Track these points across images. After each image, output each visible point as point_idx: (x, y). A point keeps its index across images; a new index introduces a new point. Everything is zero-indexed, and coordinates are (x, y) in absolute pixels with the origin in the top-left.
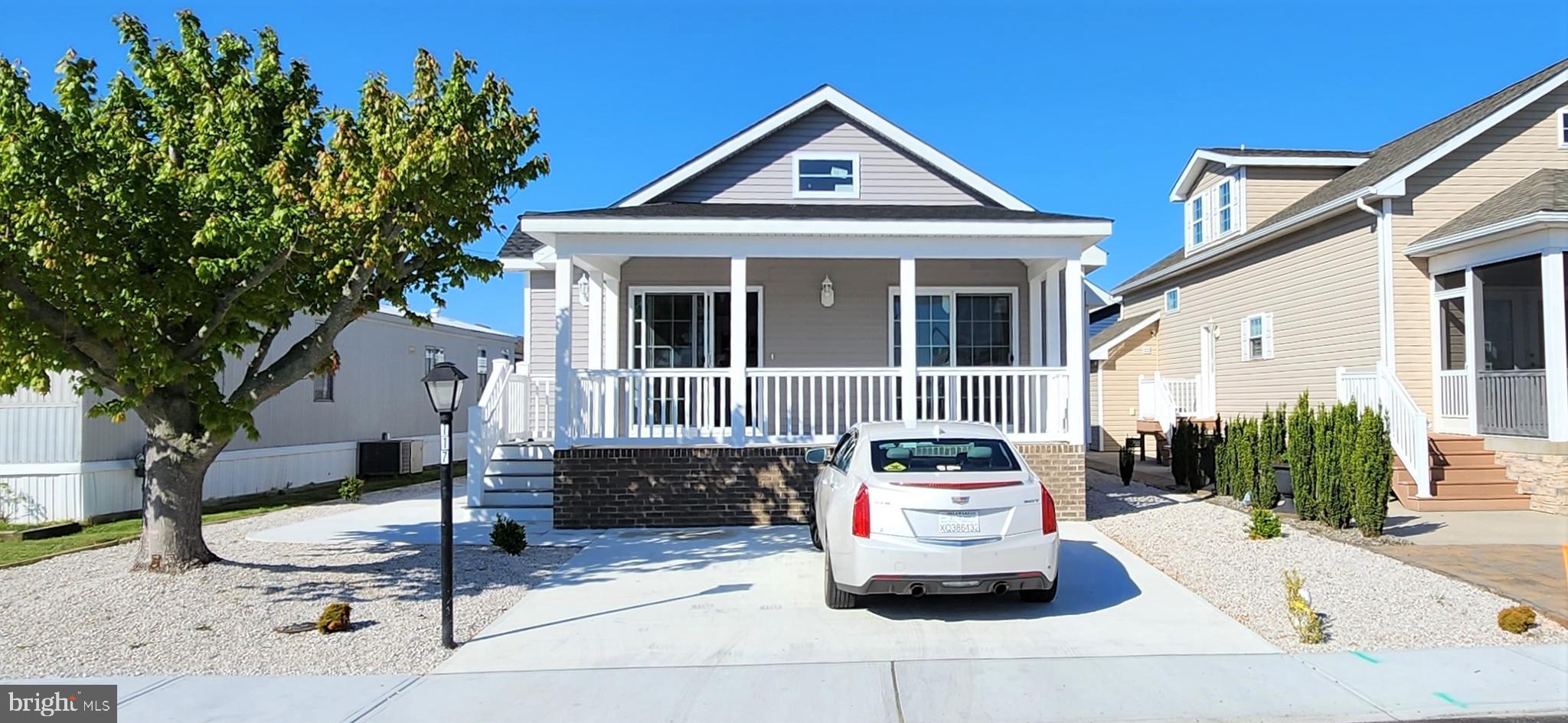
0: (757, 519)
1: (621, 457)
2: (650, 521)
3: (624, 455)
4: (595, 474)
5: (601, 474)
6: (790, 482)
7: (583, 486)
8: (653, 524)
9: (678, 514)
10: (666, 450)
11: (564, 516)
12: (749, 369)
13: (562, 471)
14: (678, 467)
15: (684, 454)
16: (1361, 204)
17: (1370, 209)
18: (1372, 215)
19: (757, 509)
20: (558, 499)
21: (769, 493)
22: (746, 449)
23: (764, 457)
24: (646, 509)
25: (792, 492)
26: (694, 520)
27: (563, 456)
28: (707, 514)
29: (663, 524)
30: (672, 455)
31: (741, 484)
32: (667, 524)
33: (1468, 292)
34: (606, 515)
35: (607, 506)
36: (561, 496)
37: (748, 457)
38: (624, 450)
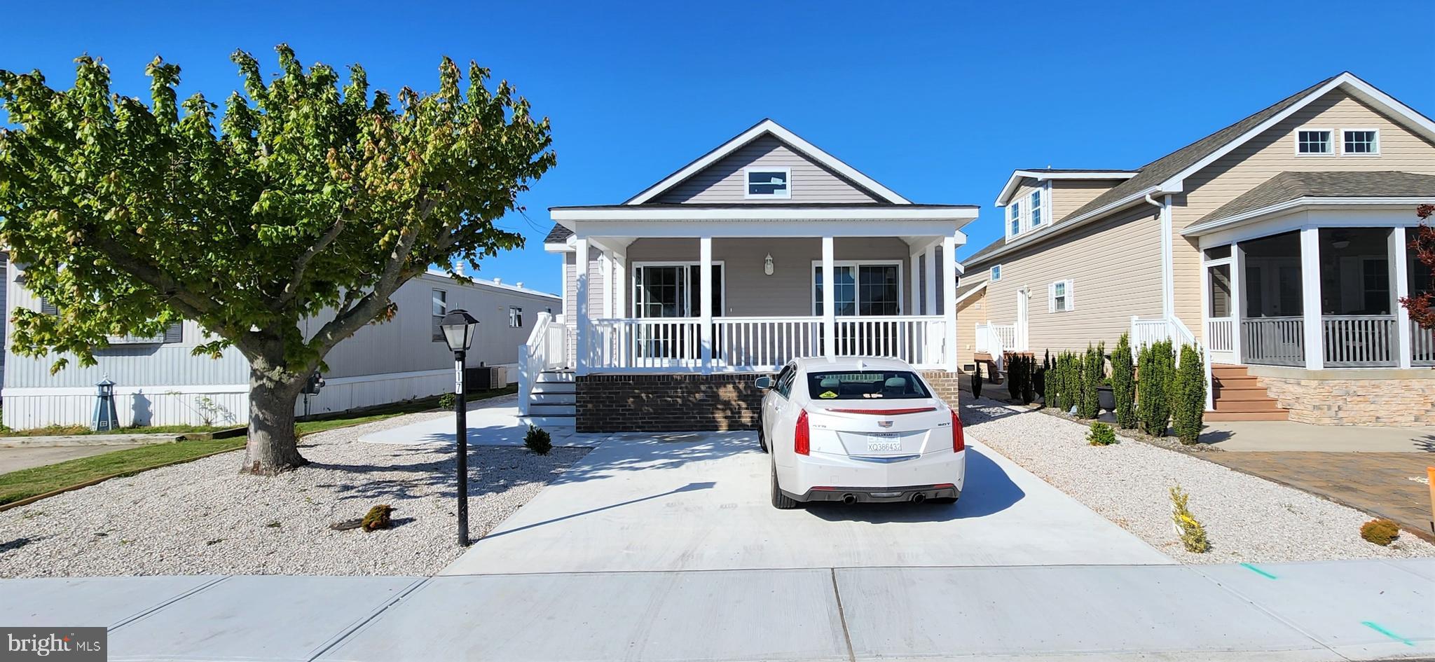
0: (721, 426)
1: (623, 381)
2: (644, 427)
3: (625, 380)
4: (605, 393)
5: (610, 393)
6: (741, 397)
7: (597, 402)
8: (647, 429)
9: (664, 422)
10: (655, 376)
11: (583, 424)
12: (714, 318)
13: (582, 391)
14: (663, 388)
15: (668, 379)
16: (1148, 199)
17: (1155, 203)
18: (1156, 206)
19: (719, 416)
20: (580, 411)
21: (727, 404)
22: (712, 375)
23: (724, 380)
24: (641, 418)
25: (743, 405)
26: (676, 427)
27: (582, 381)
28: (684, 422)
29: (654, 429)
30: (659, 380)
31: (709, 401)
32: (657, 429)
33: (1234, 261)
34: (612, 423)
35: (614, 416)
36: (581, 409)
37: (714, 382)
38: (625, 376)
